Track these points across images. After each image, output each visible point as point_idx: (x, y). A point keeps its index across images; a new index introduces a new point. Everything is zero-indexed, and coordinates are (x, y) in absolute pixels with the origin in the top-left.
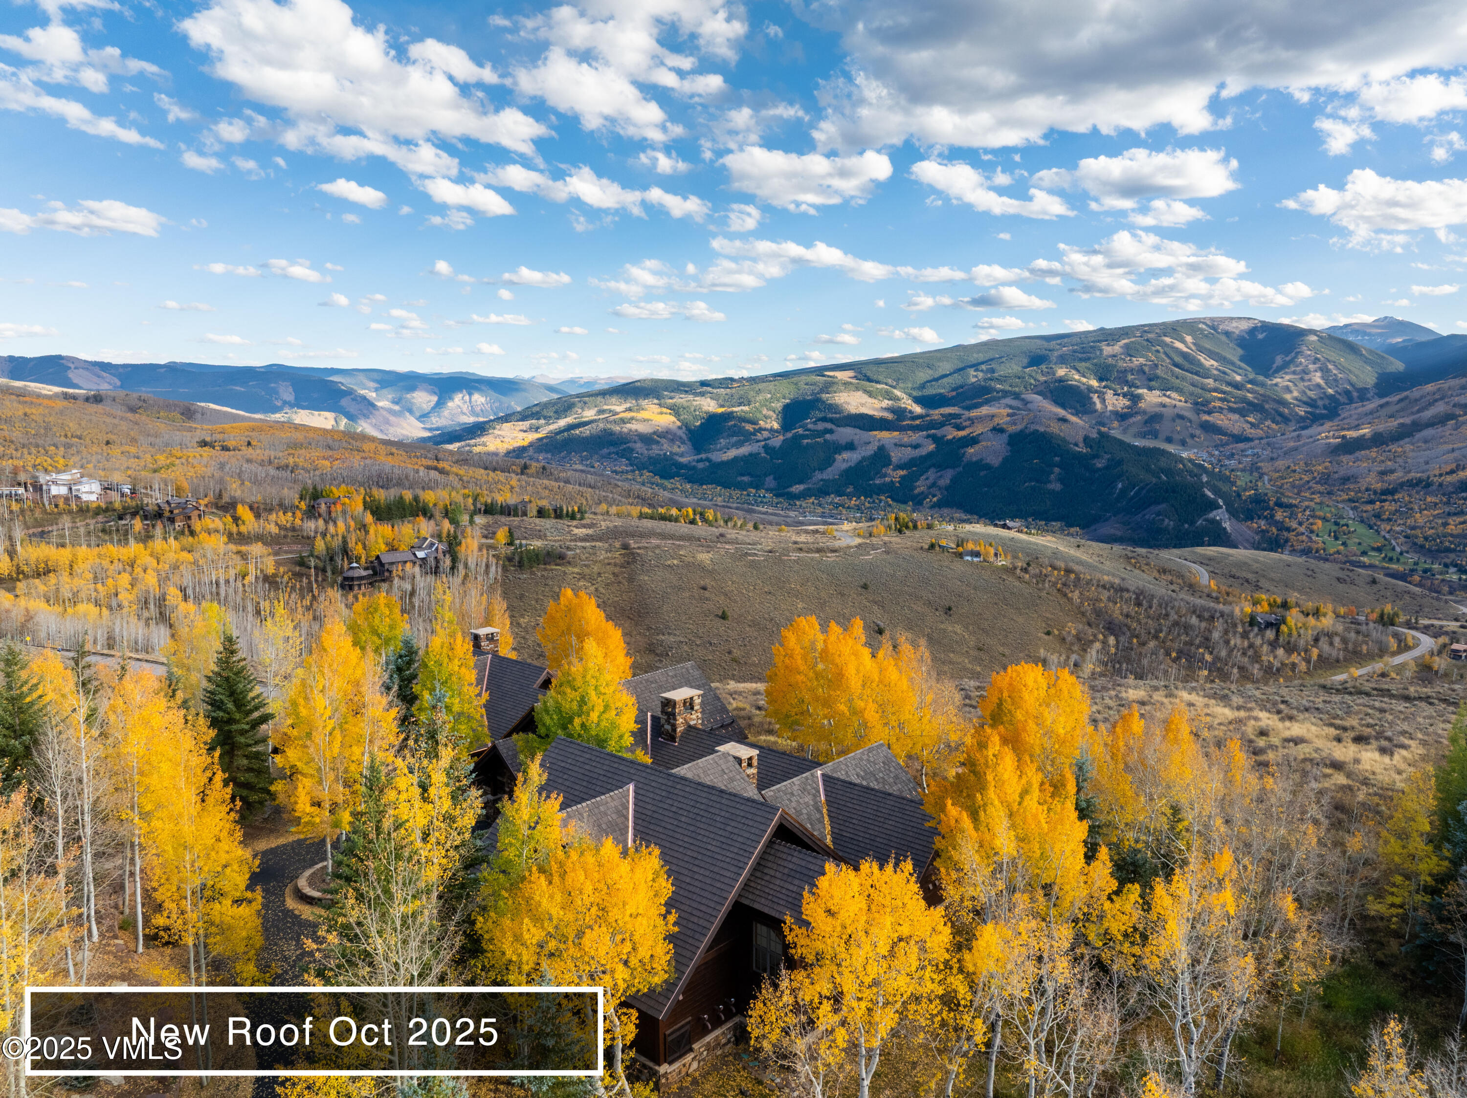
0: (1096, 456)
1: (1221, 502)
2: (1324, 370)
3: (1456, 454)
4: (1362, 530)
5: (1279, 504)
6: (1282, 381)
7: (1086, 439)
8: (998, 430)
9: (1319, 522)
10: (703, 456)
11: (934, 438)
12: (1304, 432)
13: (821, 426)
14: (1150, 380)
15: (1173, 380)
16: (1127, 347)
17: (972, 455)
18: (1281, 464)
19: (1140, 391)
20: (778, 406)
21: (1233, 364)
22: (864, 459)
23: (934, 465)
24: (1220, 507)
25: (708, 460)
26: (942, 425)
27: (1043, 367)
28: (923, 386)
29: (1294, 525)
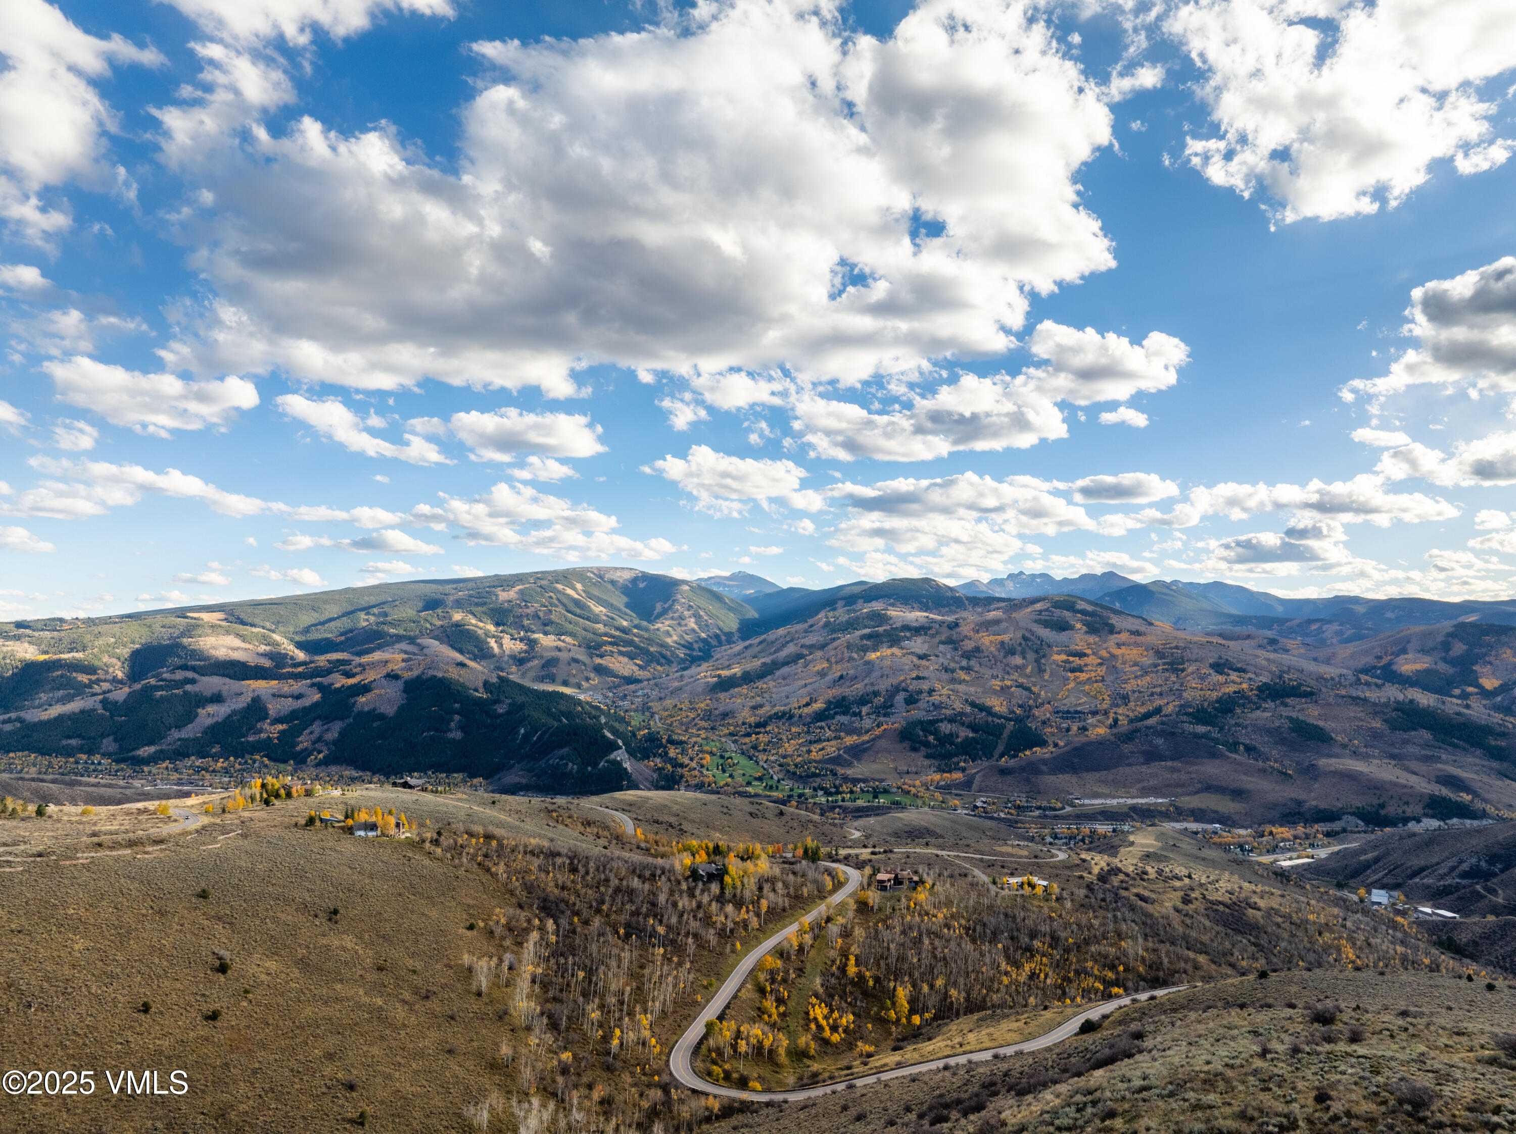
0: (497, 701)
1: (620, 742)
2: (697, 616)
3: (809, 688)
4: (744, 761)
5: (671, 742)
6: (662, 626)
7: (486, 684)
8: (392, 676)
9: (708, 757)
10: (13, 715)
11: (320, 687)
12: (685, 673)
13: (180, 675)
14: (545, 625)
15: (567, 625)
16: (521, 592)
17: (363, 704)
18: (668, 703)
19: (536, 636)
20: (125, 652)
21: (619, 610)
22: (234, 713)
23: (319, 717)
24: (620, 748)
25: (20, 720)
26: (329, 672)
27: (439, 611)
28: (306, 630)
29: (686, 761)
